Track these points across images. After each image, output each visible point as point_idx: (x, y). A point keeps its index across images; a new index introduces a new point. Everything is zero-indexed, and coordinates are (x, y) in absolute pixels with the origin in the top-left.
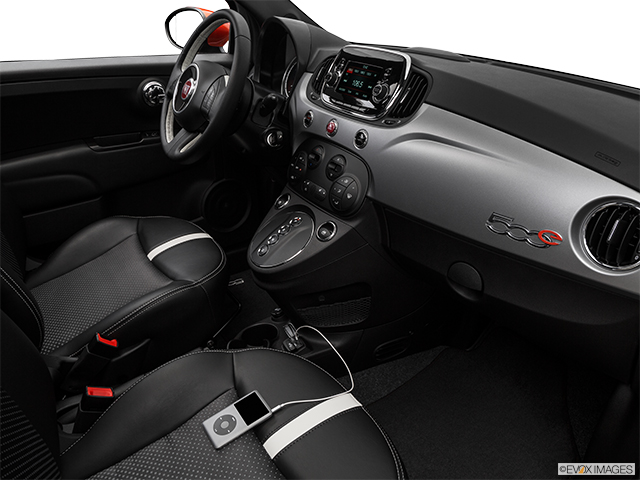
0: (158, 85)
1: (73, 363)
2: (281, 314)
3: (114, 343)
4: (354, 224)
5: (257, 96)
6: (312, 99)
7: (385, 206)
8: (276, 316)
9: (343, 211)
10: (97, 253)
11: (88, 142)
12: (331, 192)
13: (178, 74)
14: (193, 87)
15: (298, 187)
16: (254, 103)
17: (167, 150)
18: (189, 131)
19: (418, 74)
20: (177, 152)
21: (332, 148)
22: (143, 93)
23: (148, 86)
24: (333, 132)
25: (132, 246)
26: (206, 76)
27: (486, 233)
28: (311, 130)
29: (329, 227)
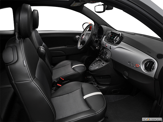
0: (79, 37)
1: (56, 82)
2: (95, 81)
3: (63, 79)
4: (108, 63)
5: (95, 39)
6: (105, 40)
7: (114, 60)
8: (94, 81)
9: (106, 61)
10: (64, 66)
11: (65, 46)
12: (105, 57)
13: (82, 34)
14: (84, 37)
15: (100, 56)
16: (95, 41)
17: (78, 48)
18: (82, 45)
19: (122, 36)
20: (80, 48)
21: (106, 49)
22: (76, 38)
23: (77, 37)
24: (106, 46)
25: (70, 65)
26: (86, 35)
27: (128, 65)
28: (103, 46)
29: (103, 63)
